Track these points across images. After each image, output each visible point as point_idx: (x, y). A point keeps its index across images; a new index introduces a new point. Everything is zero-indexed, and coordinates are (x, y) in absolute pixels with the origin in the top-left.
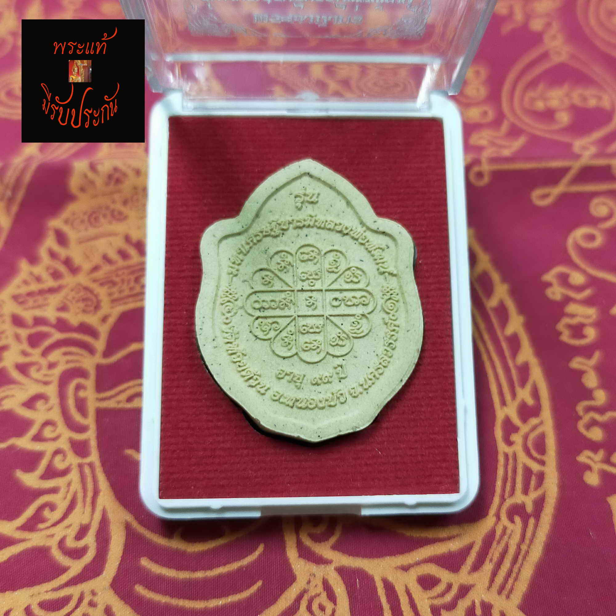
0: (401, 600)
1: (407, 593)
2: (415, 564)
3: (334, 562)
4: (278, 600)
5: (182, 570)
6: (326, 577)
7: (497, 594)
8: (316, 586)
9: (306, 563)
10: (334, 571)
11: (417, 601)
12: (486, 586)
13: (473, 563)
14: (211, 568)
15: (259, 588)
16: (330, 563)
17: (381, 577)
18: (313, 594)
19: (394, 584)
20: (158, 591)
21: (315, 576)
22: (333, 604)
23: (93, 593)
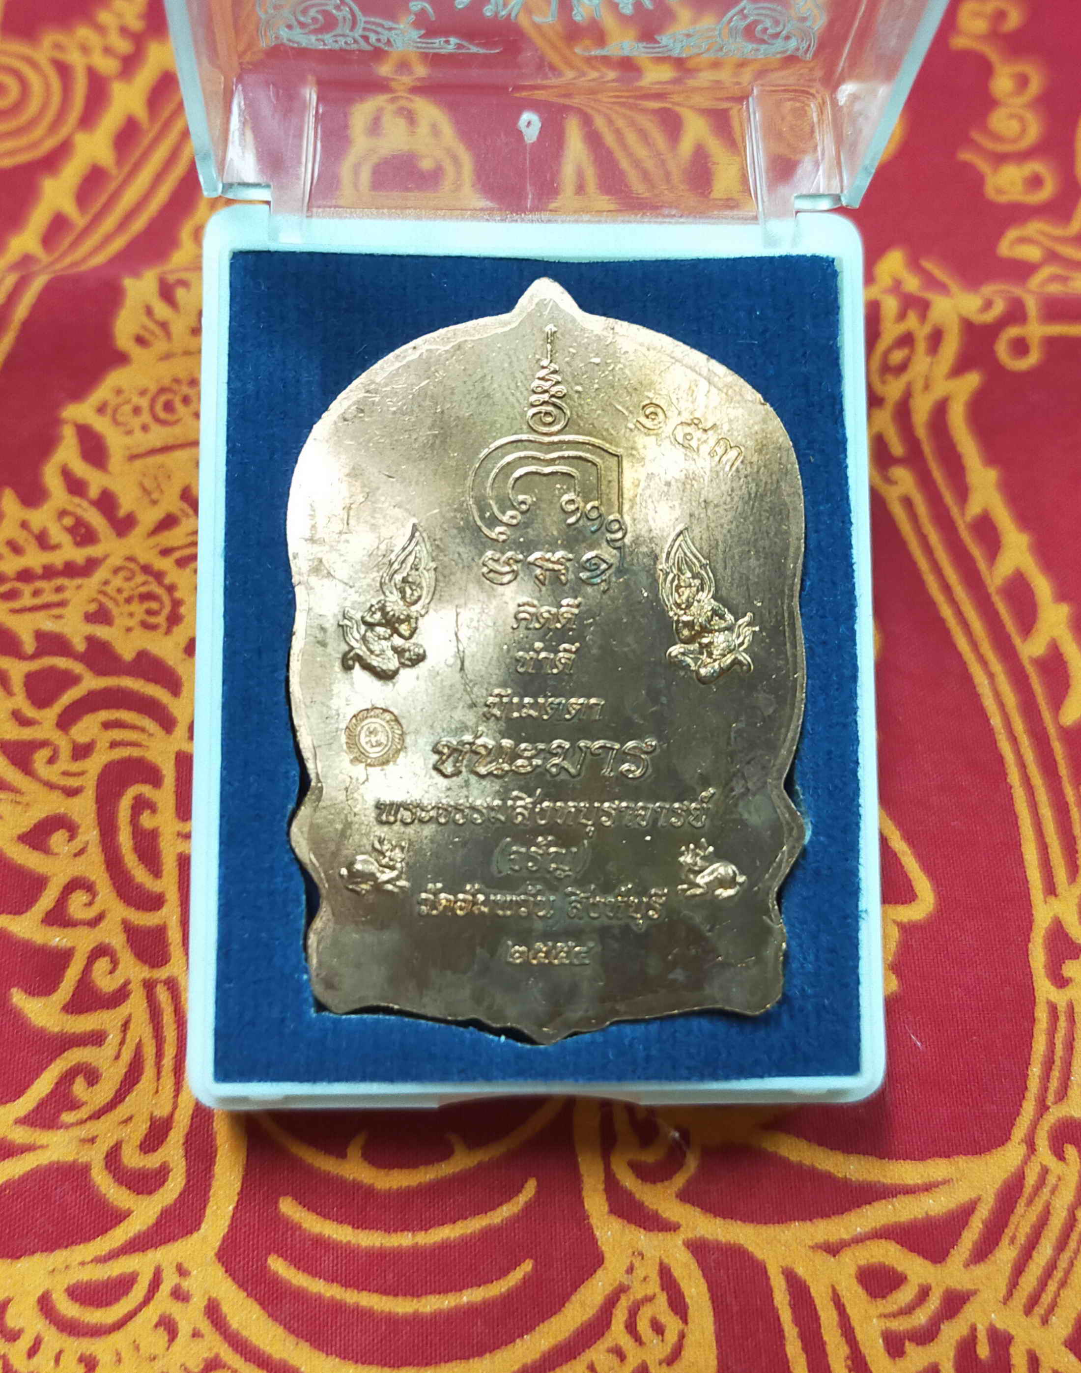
0: (822, 1318)
1: (835, 1303)
2: (853, 1242)
3: (682, 1229)
4: (566, 1305)
5: (366, 1228)
6: (666, 1261)
7: (1022, 1313)
8: (645, 1279)
9: (624, 1226)
10: (683, 1248)
11: (855, 1323)
12: (1002, 1295)
13: (975, 1244)
14: (425, 1226)
15: (527, 1277)
16: (675, 1231)
17: (782, 1267)
18: (639, 1296)
19: (809, 1282)
20: (316, 1273)
21: (643, 1258)
22: (680, 1322)
23: (182, 1271)
